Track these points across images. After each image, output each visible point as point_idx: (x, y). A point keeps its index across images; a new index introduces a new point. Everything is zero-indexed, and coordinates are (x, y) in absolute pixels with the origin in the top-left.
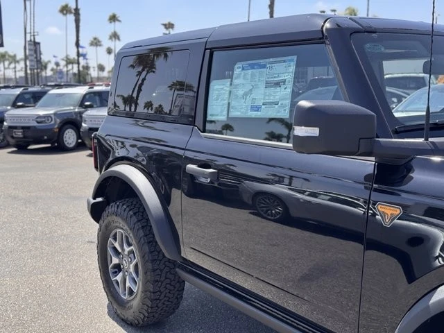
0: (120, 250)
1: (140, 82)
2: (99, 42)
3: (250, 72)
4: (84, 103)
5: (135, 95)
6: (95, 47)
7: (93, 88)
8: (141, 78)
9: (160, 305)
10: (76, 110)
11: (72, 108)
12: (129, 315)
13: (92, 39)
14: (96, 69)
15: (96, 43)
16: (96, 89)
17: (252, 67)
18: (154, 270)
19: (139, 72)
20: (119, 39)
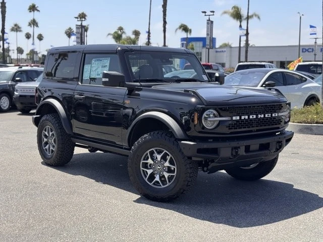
0: (47, 135)
1: (57, 65)
2: (19, 28)
3: (97, 62)
4: (14, 78)
5: (53, 72)
6: (15, 32)
7: (21, 68)
8: (57, 63)
9: (64, 154)
10: (10, 83)
11: (5, 82)
12: (51, 161)
13: (13, 26)
14: (16, 51)
15: (16, 28)
16: (24, 68)
17: (98, 60)
18: (62, 139)
19: (56, 59)
20: (37, 26)
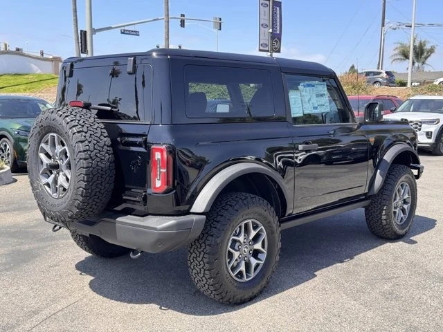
3: (308, 88)
17: (309, 85)
